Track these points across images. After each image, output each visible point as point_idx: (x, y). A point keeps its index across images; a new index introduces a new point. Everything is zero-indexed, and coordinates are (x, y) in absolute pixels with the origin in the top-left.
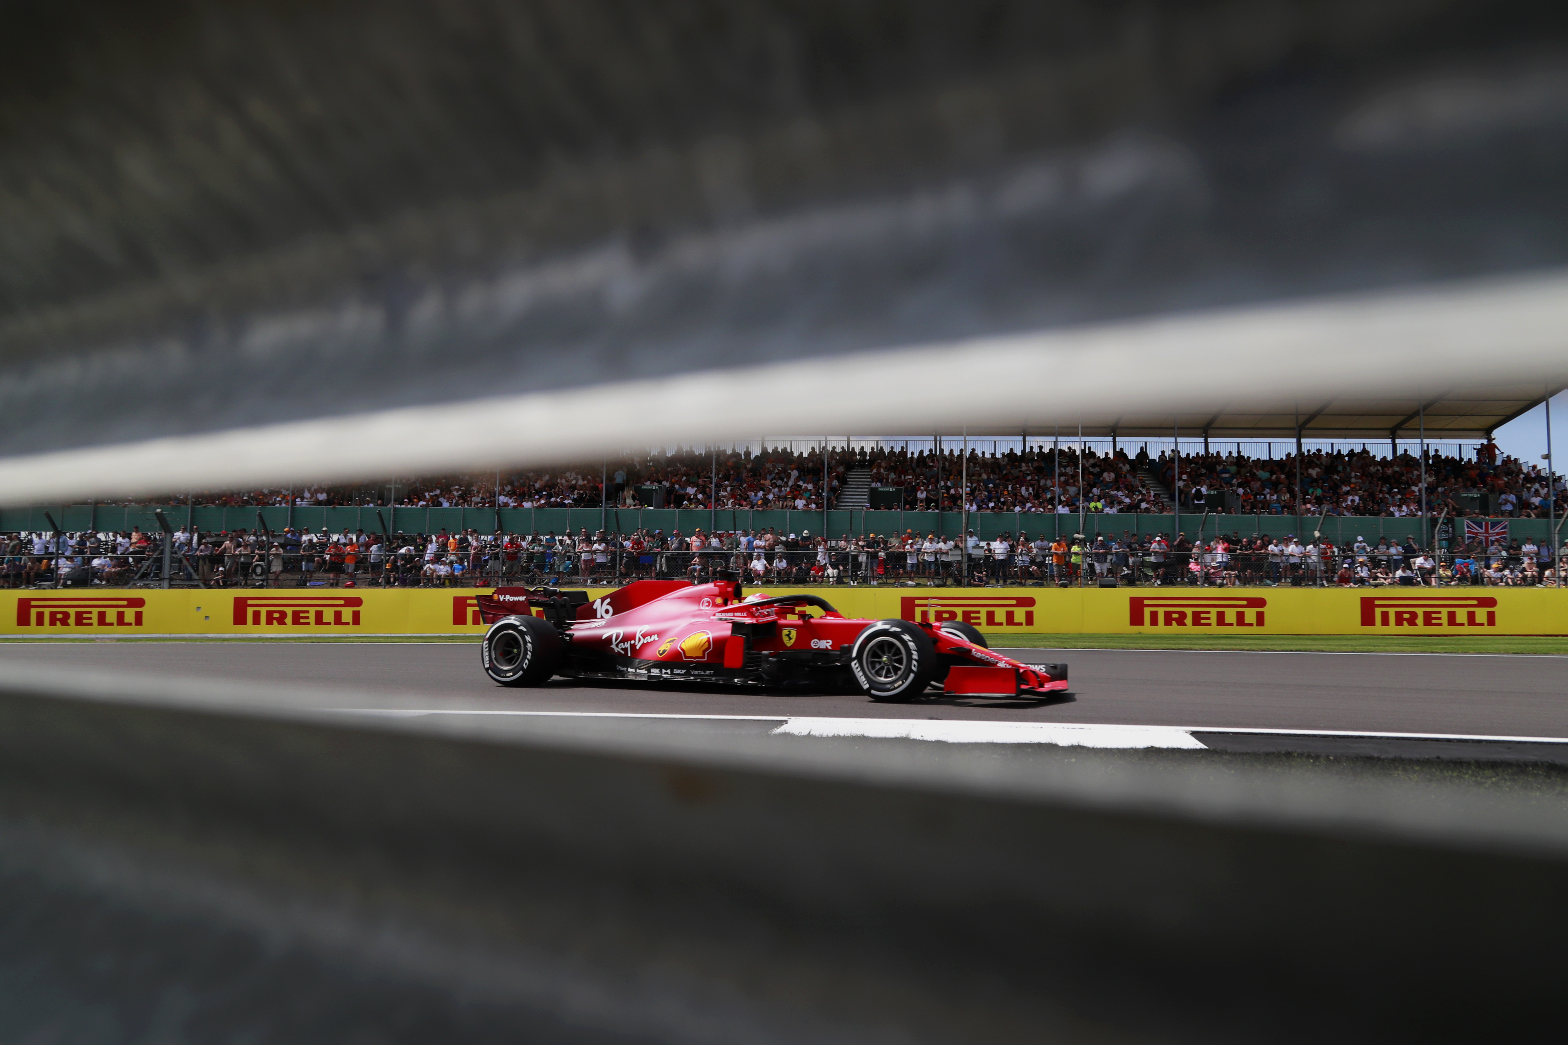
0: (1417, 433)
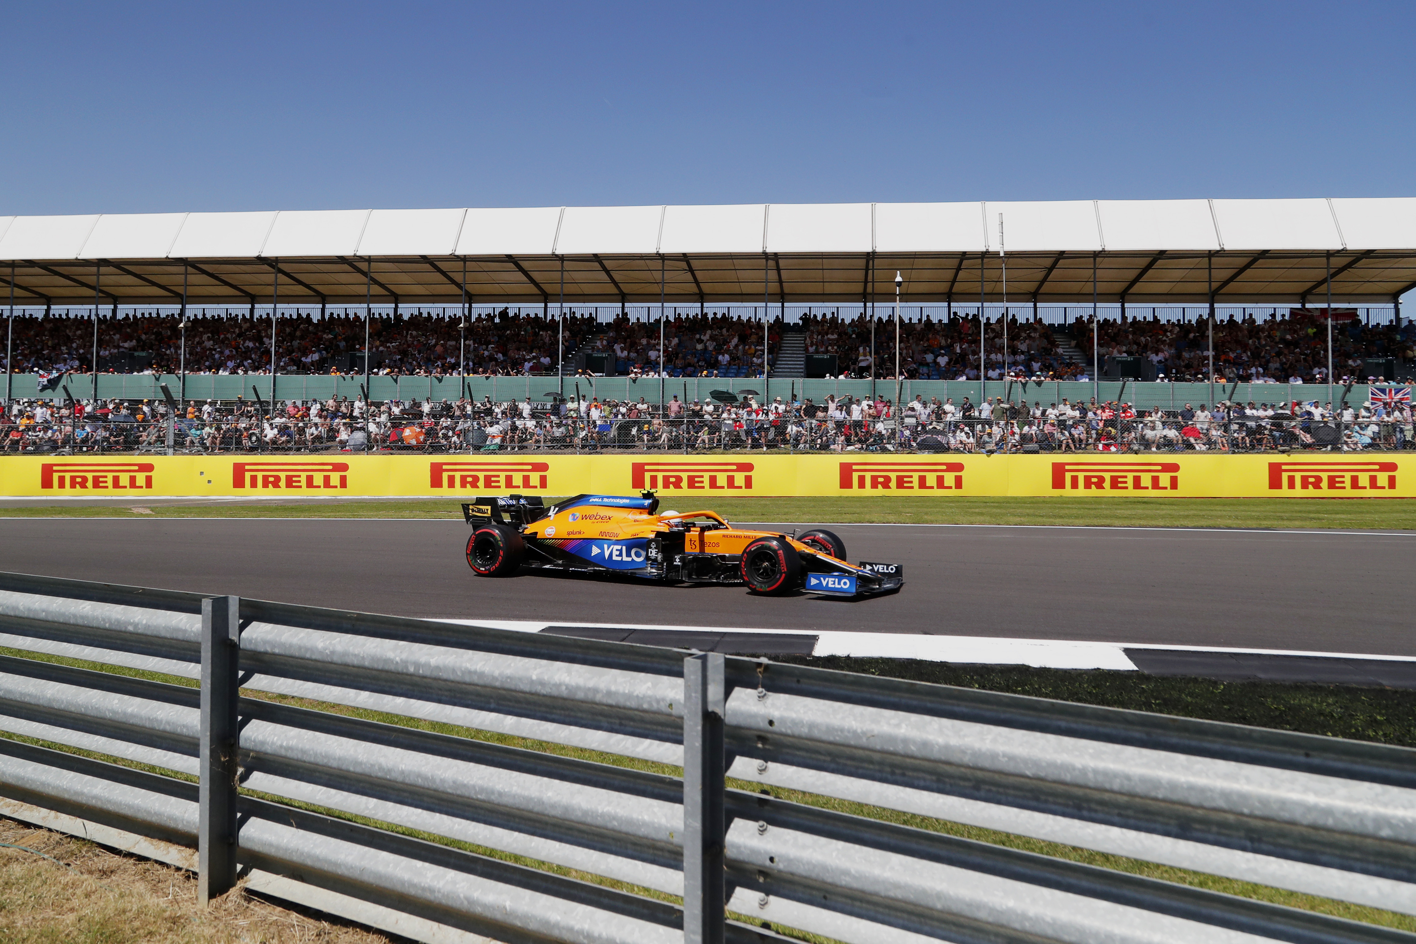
0: (1325, 297)
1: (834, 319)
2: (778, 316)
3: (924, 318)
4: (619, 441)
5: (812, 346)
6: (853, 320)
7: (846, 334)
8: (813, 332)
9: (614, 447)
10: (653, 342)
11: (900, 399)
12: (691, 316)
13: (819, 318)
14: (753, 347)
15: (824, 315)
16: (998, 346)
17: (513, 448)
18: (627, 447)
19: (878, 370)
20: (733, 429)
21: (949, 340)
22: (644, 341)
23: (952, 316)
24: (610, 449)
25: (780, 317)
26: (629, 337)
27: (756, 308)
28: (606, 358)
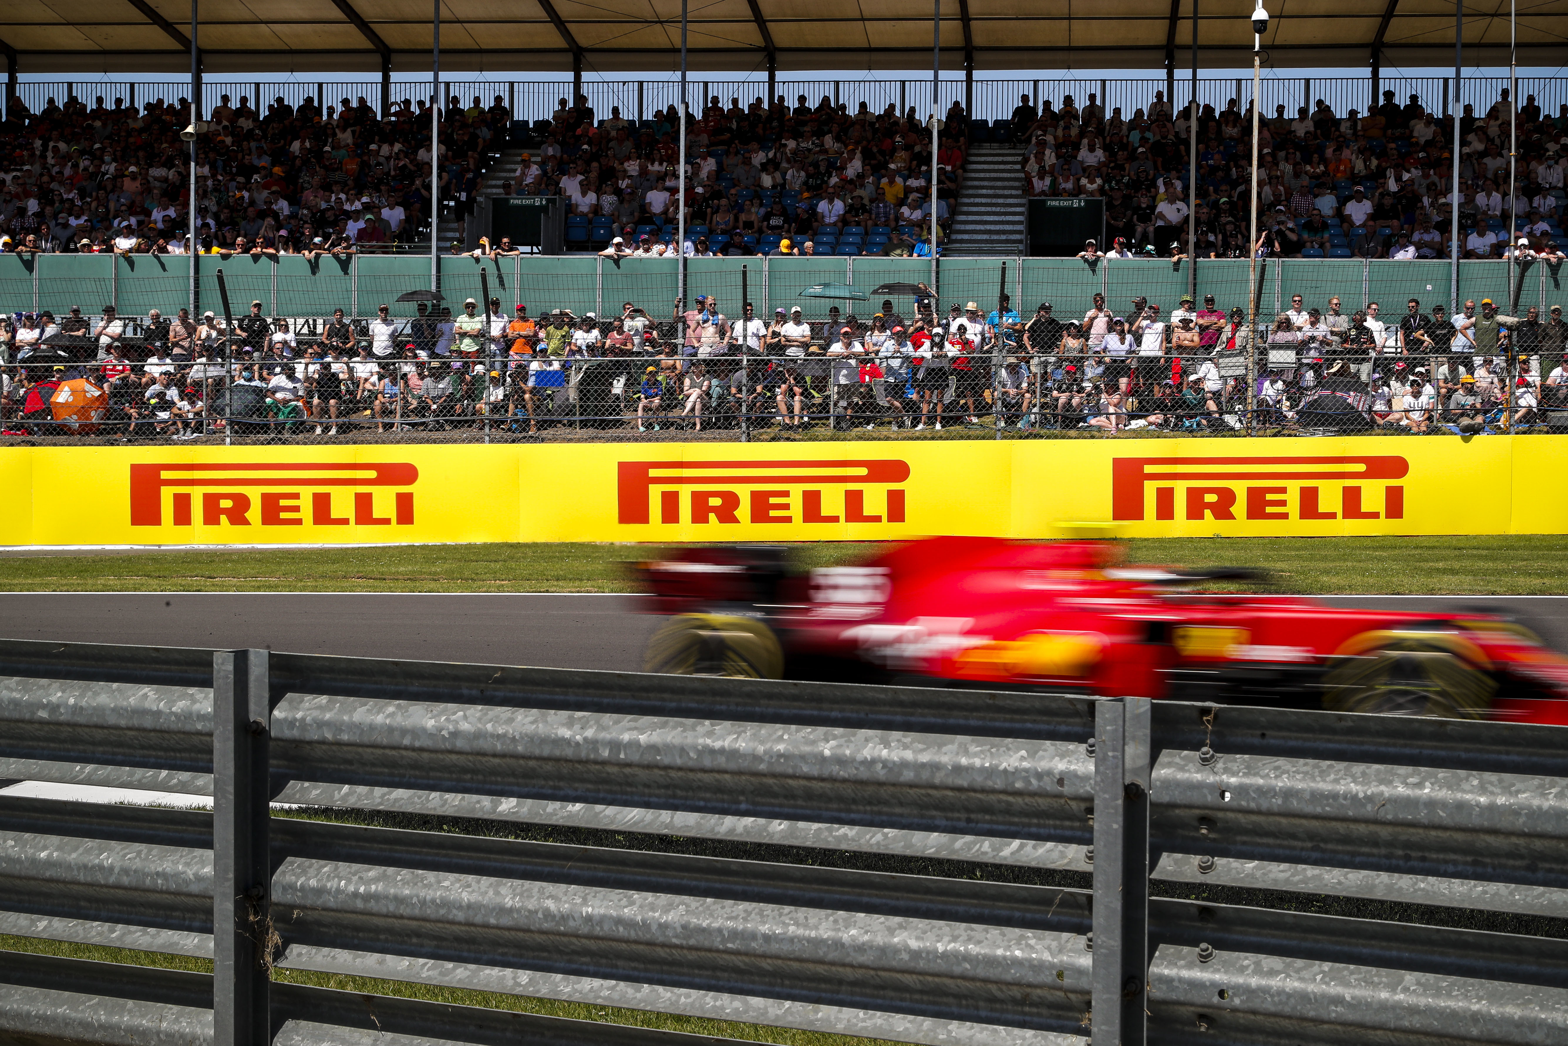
1: (1094, 111)
2: (957, 104)
3: (1313, 109)
4: (584, 410)
5: (1041, 178)
6: (1139, 112)
7: (1124, 146)
8: (1042, 144)
9: (571, 424)
10: (656, 167)
11: (1257, 307)
12: (743, 105)
13: (1057, 106)
14: (899, 180)
15: (1068, 100)
16: (1490, 175)
17: (326, 429)
18: (604, 425)
19: (1205, 233)
20: (857, 379)
21: (1374, 162)
22: (633, 167)
23: (1381, 102)
24: (561, 431)
25: (964, 105)
26: (594, 157)
27: (903, 83)
28: (543, 209)
